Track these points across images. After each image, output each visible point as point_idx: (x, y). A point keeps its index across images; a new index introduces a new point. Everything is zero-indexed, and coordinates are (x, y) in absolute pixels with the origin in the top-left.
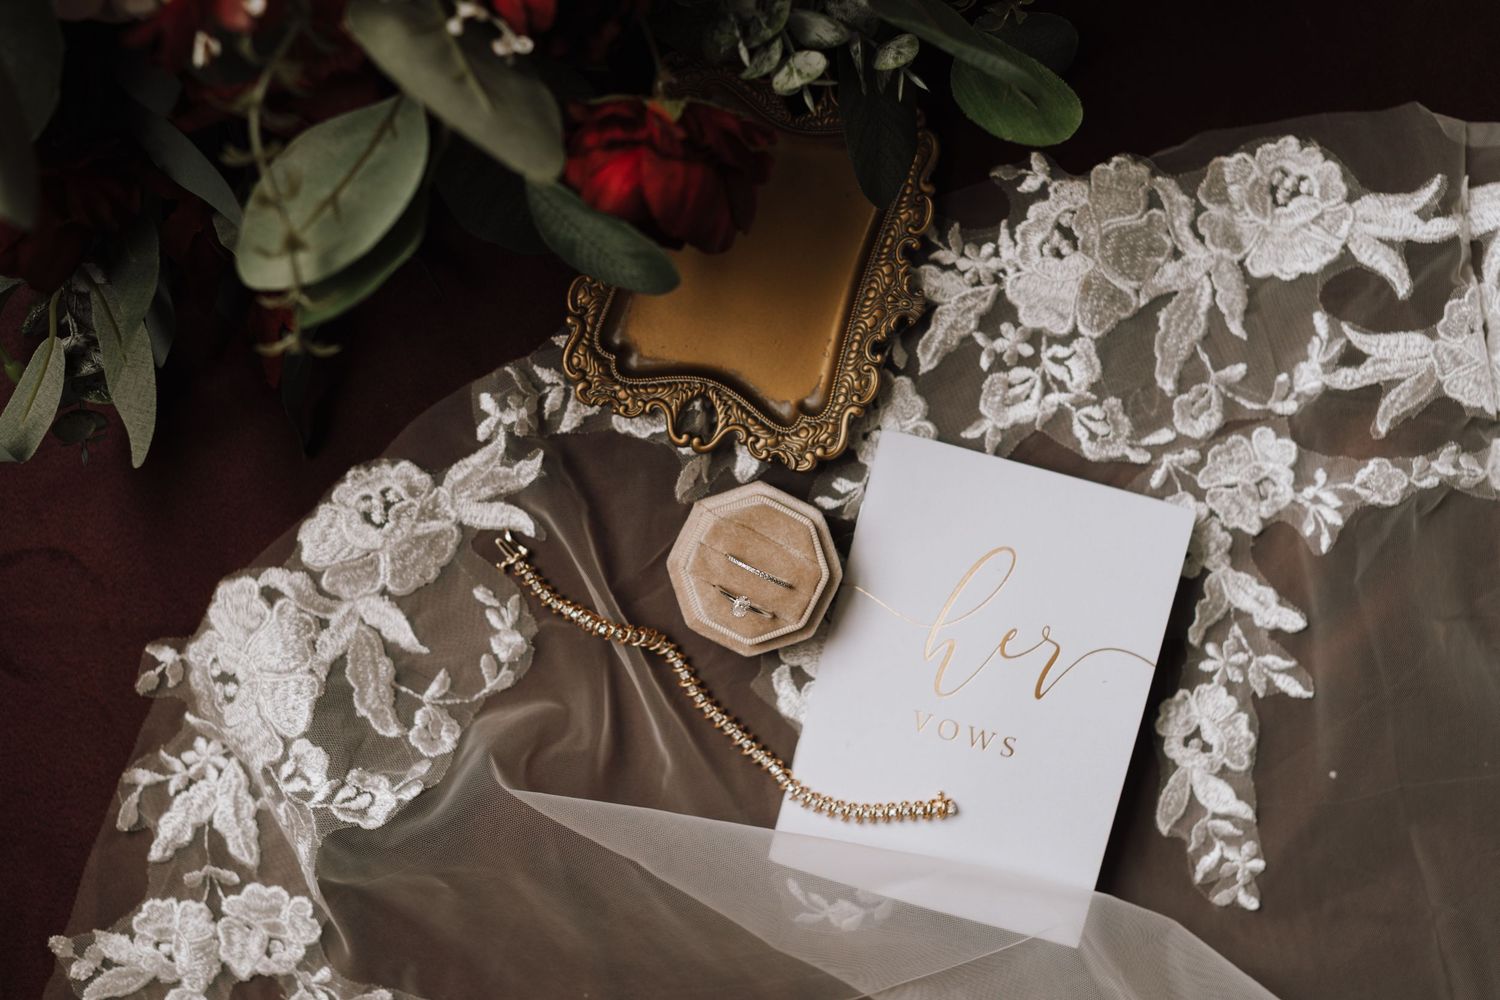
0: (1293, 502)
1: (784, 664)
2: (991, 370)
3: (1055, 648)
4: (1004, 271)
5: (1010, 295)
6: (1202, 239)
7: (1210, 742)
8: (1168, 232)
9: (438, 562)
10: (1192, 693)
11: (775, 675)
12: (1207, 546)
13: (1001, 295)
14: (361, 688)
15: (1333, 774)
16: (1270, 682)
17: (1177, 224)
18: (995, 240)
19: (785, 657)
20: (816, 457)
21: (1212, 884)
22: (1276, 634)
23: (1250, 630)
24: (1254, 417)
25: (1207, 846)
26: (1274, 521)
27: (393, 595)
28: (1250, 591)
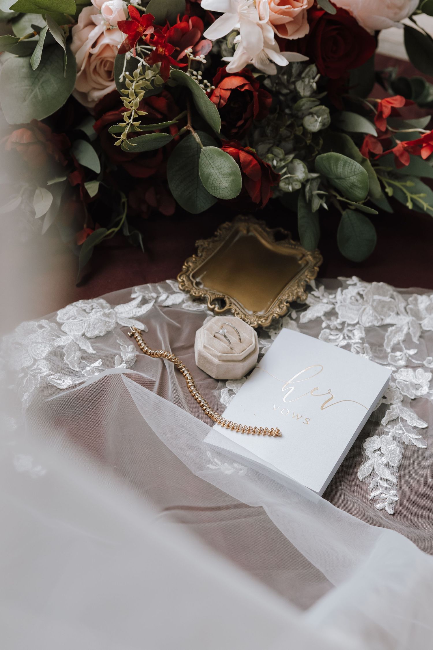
0: (428, 393)
1: (227, 388)
2: (325, 328)
3: (332, 396)
4: (336, 302)
5: (337, 310)
6: (407, 313)
7: (384, 453)
8: (396, 307)
9: (107, 329)
10: (379, 437)
11: (222, 391)
12: (393, 396)
13: (334, 309)
14: (68, 355)
15: (430, 480)
16: (410, 441)
17: (400, 305)
18: (335, 293)
19: (228, 386)
20: (258, 324)
21: (376, 501)
22: (415, 428)
23: (406, 425)
24: (418, 365)
25: (376, 488)
26: (420, 397)
27: (87, 337)
28: (407, 413)
